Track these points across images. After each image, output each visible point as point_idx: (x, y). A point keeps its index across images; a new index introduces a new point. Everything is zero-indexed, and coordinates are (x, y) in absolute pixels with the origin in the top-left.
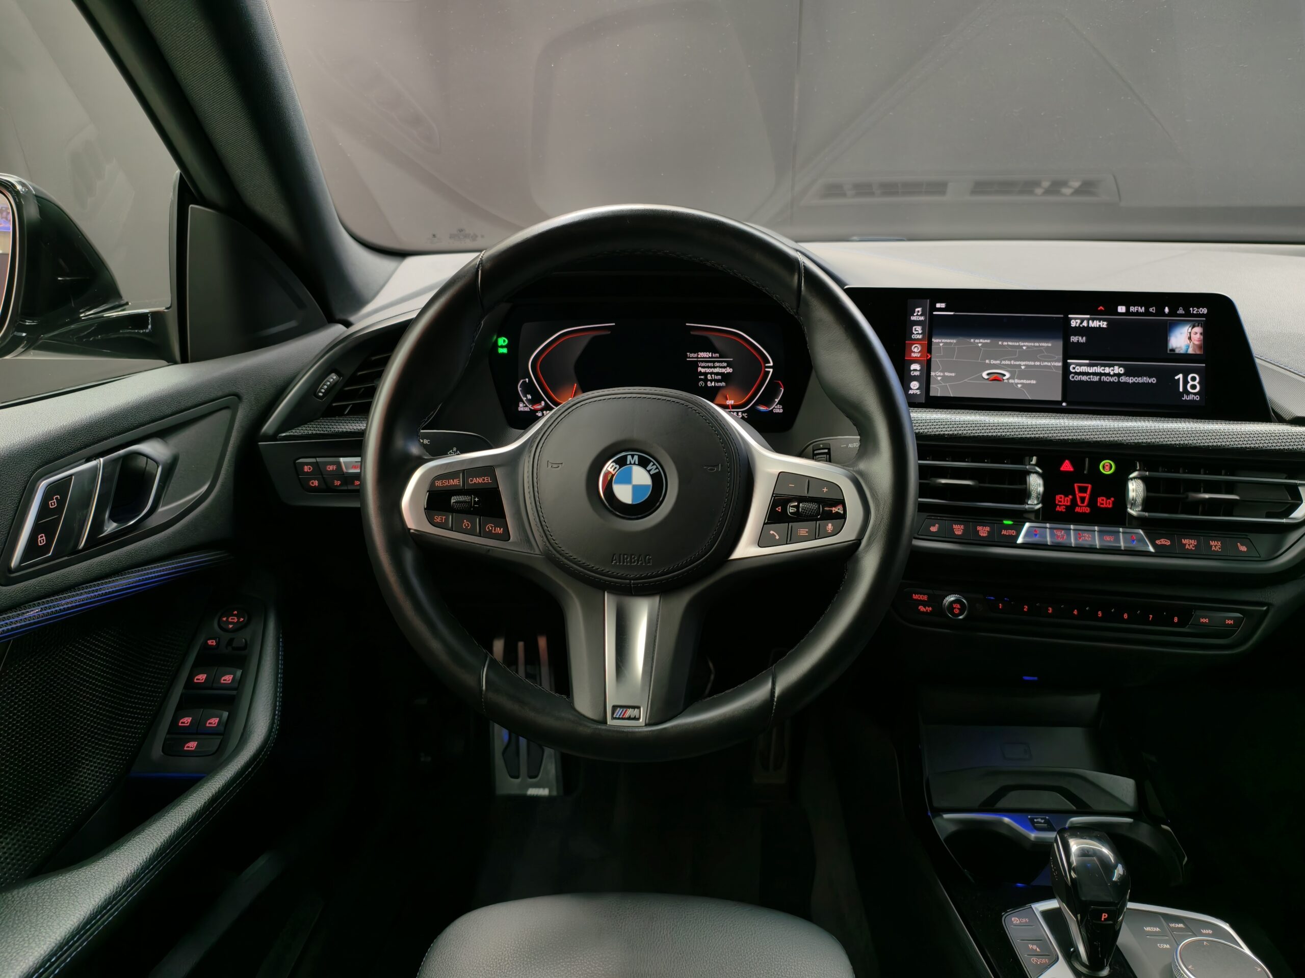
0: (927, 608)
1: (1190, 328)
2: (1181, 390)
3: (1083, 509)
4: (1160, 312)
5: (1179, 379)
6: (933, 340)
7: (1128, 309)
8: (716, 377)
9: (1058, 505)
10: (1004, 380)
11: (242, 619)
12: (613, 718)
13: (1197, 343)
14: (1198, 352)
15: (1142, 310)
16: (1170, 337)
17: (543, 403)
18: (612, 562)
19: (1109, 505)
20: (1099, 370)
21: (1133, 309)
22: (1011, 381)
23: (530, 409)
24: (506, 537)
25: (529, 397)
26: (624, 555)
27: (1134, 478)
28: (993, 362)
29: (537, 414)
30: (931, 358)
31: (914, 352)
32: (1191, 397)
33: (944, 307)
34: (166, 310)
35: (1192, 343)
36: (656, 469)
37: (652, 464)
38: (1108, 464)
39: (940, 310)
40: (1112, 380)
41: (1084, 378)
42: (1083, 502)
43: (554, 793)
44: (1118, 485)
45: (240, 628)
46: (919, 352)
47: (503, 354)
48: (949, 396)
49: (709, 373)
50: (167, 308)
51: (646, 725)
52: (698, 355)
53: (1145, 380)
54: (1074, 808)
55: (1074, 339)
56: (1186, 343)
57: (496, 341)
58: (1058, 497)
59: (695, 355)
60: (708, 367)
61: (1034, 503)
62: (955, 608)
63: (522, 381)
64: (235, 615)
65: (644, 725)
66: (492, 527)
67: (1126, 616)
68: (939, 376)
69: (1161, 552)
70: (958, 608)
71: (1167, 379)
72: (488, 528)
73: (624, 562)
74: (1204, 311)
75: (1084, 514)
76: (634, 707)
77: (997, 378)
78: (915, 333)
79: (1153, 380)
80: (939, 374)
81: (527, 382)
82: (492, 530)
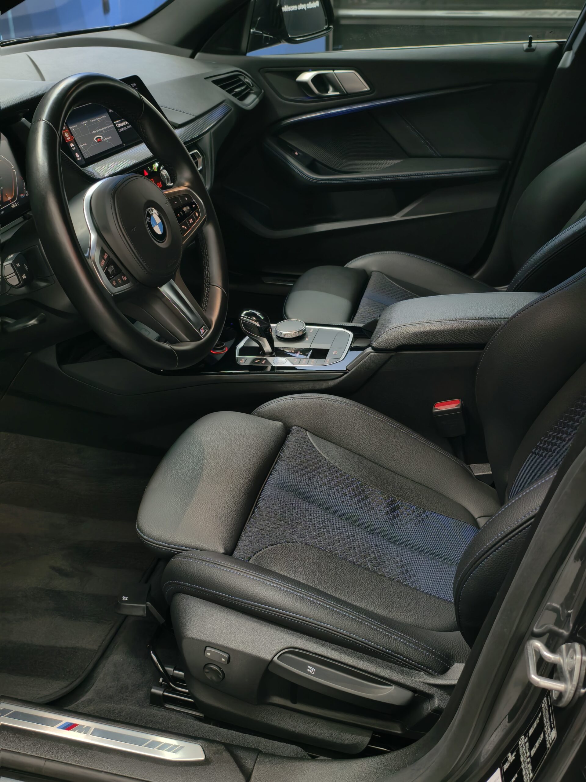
6: (70, 128)
10: (102, 140)
12: (202, 334)
20: (123, 124)
27: (162, 170)
28: (94, 132)
30: (74, 138)
41: (122, 130)
46: (69, 137)
74: (136, 84)
76: (203, 326)
80: (81, 146)
82: (124, 279)
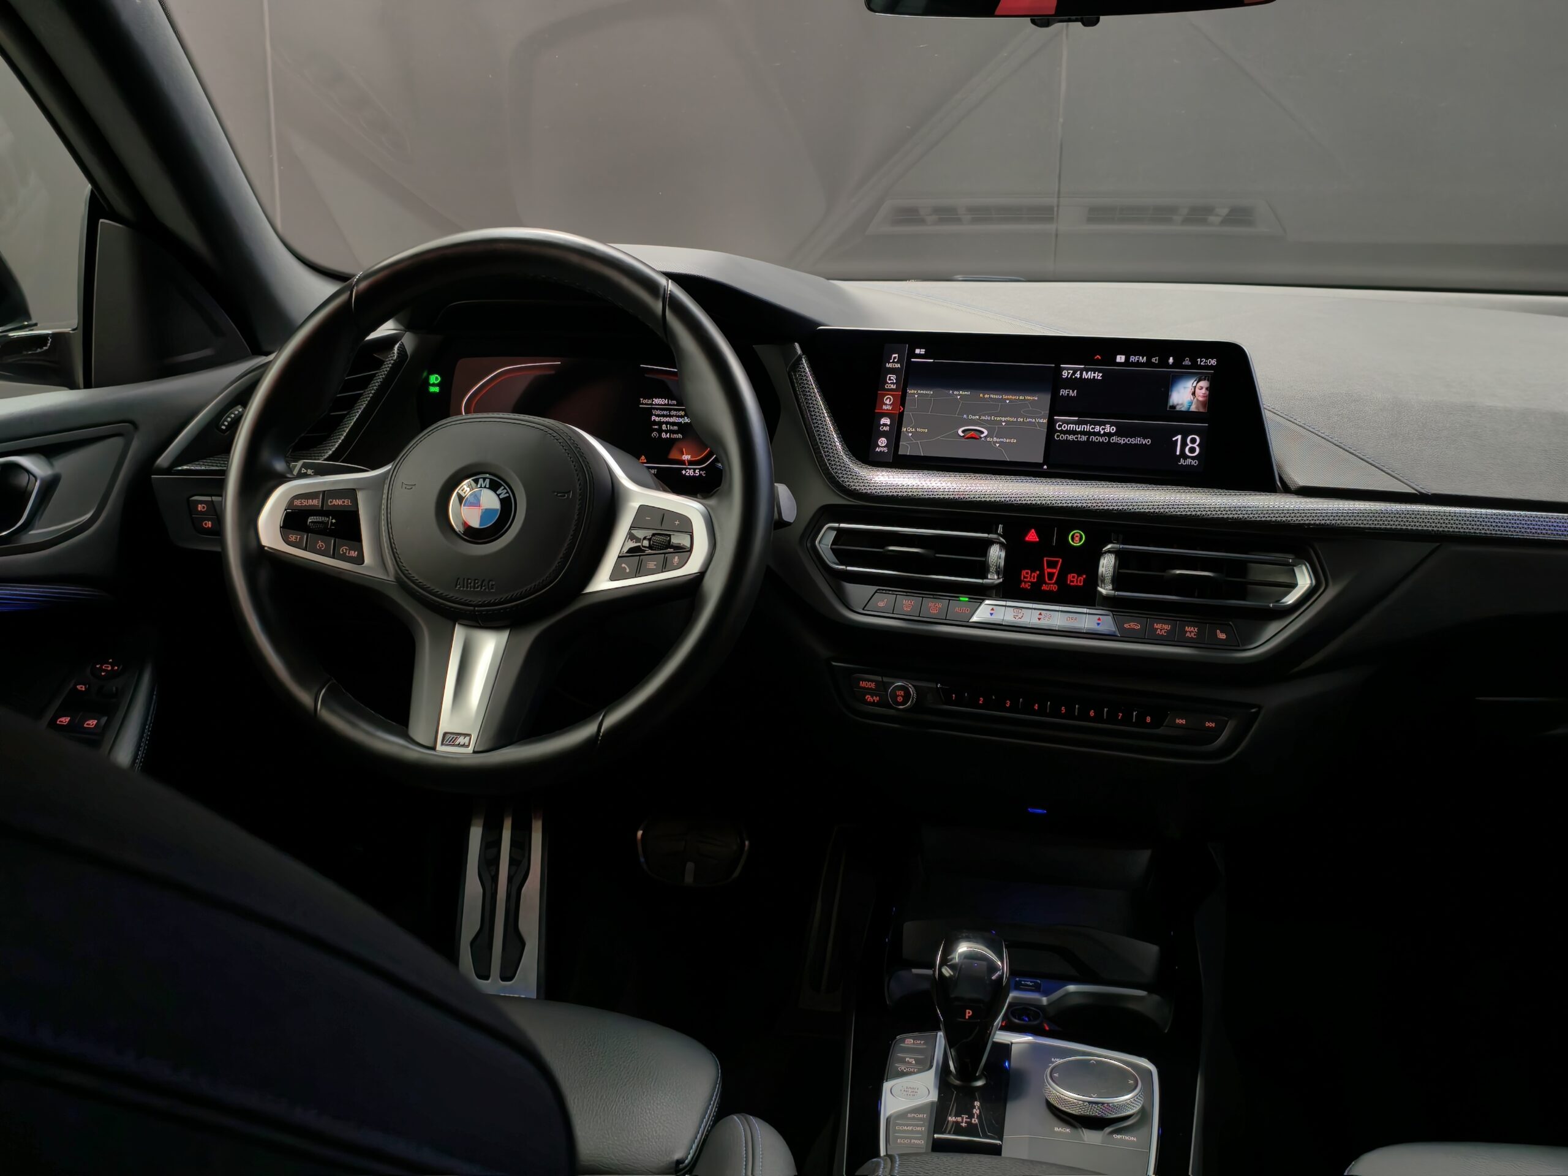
0: (874, 698)
1: (1196, 382)
2: (1178, 453)
3: (1051, 586)
4: (1163, 363)
5: (1177, 440)
7: (1127, 359)
8: (671, 428)
9: (1024, 581)
10: (981, 438)
11: (116, 668)
12: (443, 744)
13: (1201, 399)
14: (1202, 410)
15: (1143, 360)
16: (1171, 391)
18: (456, 587)
19: (1080, 583)
20: (1088, 428)
21: (1133, 359)
22: (988, 439)
24: (360, 560)
26: (468, 580)
27: (1109, 552)
28: (971, 417)
30: (903, 411)
31: (886, 404)
32: (1189, 461)
33: (924, 353)
34: (71, 332)
35: (1195, 399)
36: (506, 493)
37: (503, 487)
38: (1078, 534)
39: (920, 356)
40: (1101, 441)
41: (1071, 437)
42: (1051, 578)
44: (1088, 559)
45: (113, 675)
46: (891, 405)
47: (434, 394)
48: (920, 455)
49: (663, 423)
50: (73, 330)
51: (474, 752)
52: (653, 401)
53: (1138, 440)
54: (1077, 975)
55: (1064, 392)
56: (1189, 399)
57: (427, 379)
58: (1024, 572)
59: (650, 402)
60: (664, 416)
61: (993, 578)
62: (899, 696)
64: (109, 663)
65: (472, 752)
66: (346, 549)
67: (1092, 713)
68: (911, 432)
69: (1126, 637)
70: (901, 696)
71: (1163, 441)
72: (343, 551)
73: (467, 588)
74: (1213, 362)
75: (1051, 592)
76: (465, 735)
77: (974, 436)
78: (889, 382)
79: (1147, 441)
80: (910, 429)
82: (346, 552)
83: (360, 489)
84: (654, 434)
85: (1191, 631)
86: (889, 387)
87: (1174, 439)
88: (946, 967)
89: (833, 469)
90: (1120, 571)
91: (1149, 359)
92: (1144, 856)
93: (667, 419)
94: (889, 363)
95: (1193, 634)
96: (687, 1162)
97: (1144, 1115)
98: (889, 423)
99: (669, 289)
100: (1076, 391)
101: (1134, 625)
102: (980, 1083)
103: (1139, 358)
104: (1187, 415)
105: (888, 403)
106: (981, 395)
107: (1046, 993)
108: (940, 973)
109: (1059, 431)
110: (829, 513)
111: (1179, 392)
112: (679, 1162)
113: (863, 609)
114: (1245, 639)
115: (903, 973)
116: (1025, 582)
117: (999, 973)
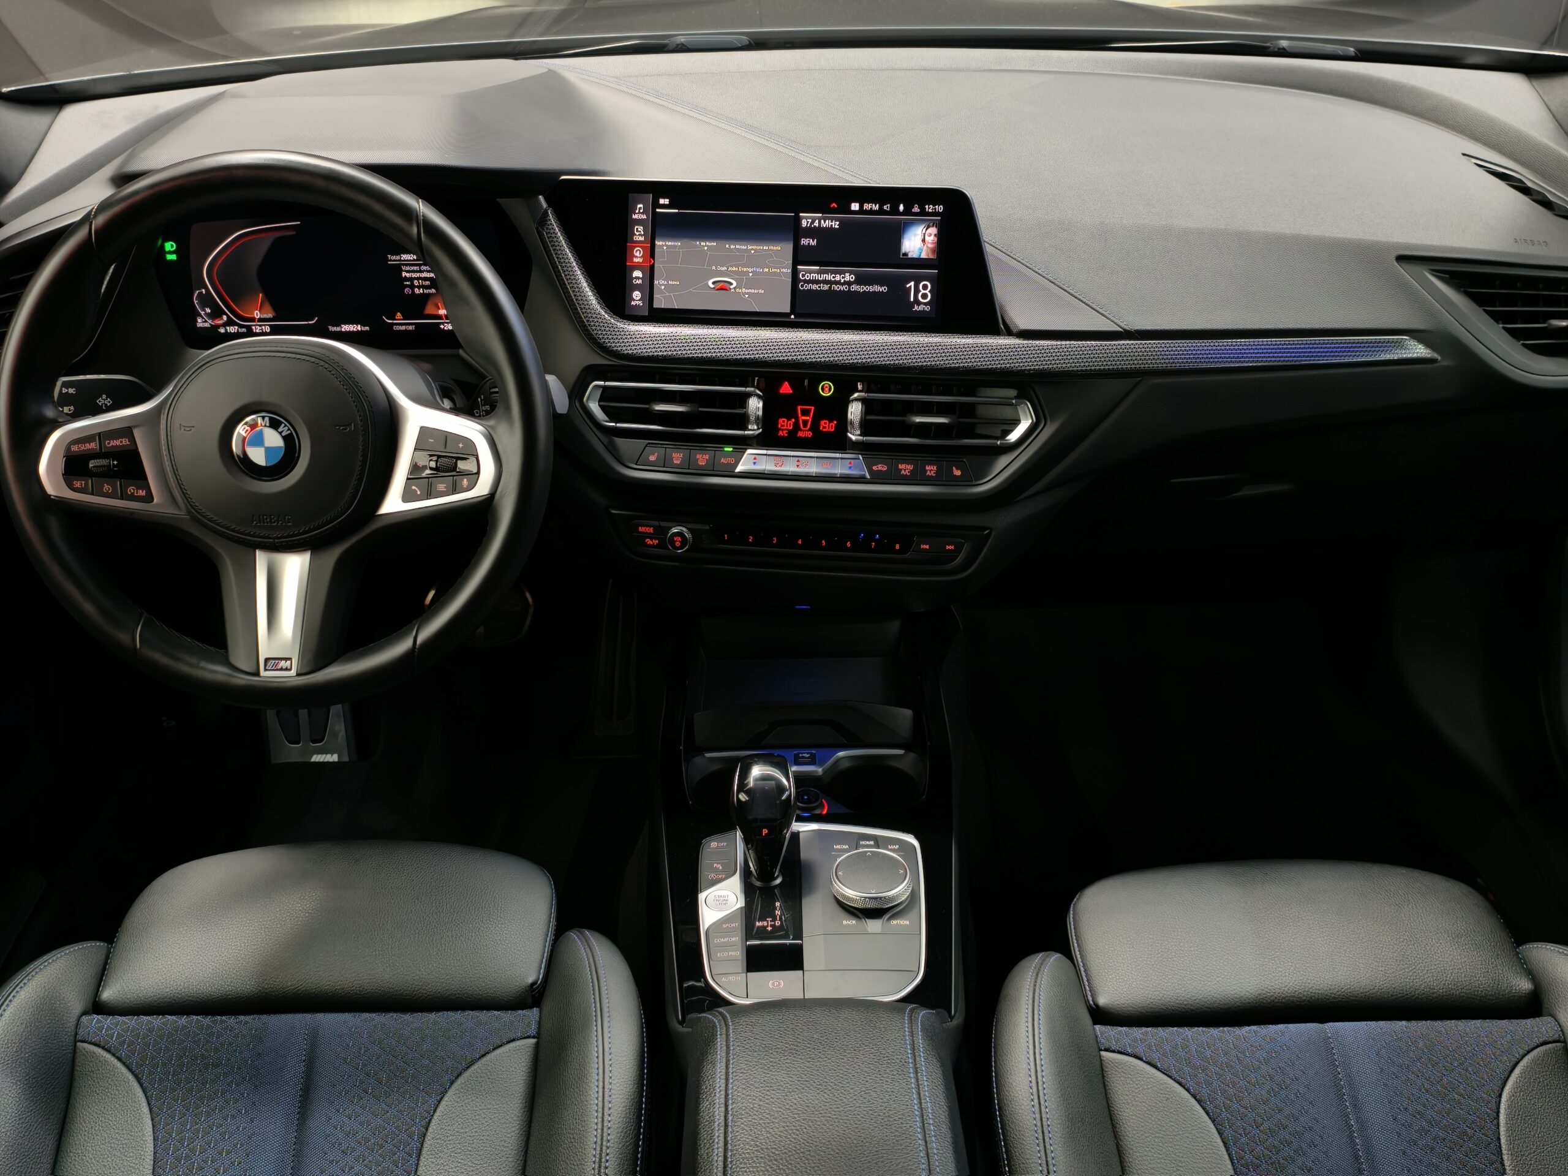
0: (654, 541)
1: (925, 229)
2: (912, 300)
3: (805, 433)
4: (894, 211)
5: (911, 286)
6: (656, 242)
7: (861, 207)
8: (424, 283)
9: (780, 429)
10: (731, 289)
12: (266, 670)
13: (930, 246)
14: (931, 257)
15: (876, 207)
16: (903, 239)
17: (225, 318)
18: (253, 523)
19: (832, 429)
20: (829, 277)
21: (867, 206)
22: (738, 290)
23: (210, 324)
24: (149, 498)
25: (208, 310)
26: (263, 516)
27: (856, 400)
29: (219, 330)
30: (654, 264)
31: (637, 257)
32: (921, 308)
33: (668, 203)
35: (925, 246)
36: (288, 431)
37: (283, 425)
38: (827, 385)
39: (664, 206)
40: (842, 289)
41: (815, 287)
42: (805, 425)
43: (346, 759)
44: (837, 407)
46: (641, 257)
47: (172, 261)
48: (673, 307)
49: (415, 278)
51: (298, 675)
52: (401, 257)
53: (877, 288)
54: (846, 742)
55: (804, 242)
56: (920, 246)
57: (163, 247)
58: (781, 420)
59: (398, 258)
60: (414, 271)
61: (753, 429)
62: (676, 541)
63: (197, 292)
65: (295, 674)
66: (133, 489)
67: (849, 544)
68: (663, 285)
69: (877, 478)
70: (679, 541)
71: (898, 287)
72: (130, 491)
73: (264, 523)
75: (806, 439)
76: (286, 659)
77: (723, 288)
78: (637, 234)
79: (883, 289)
80: (663, 282)
81: (204, 293)
82: (134, 492)
83: (135, 427)
84: (407, 290)
85: (931, 470)
86: (637, 239)
87: (908, 286)
88: (743, 793)
89: (593, 331)
90: (868, 417)
91: (881, 207)
92: (895, 626)
93: (418, 275)
94: (635, 213)
95: (932, 472)
96: (539, 982)
97: (914, 896)
98: (641, 276)
99: (421, 211)
100: (815, 240)
101: (881, 467)
102: (778, 881)
103: (872, 206)
104: (918, 263)
105: (638, 255)
106: (727, 246)
107: (821, 764)
108: (738, 798)
109: (803, 281)
110: (592, 372)
111: (910, 240)
112: (533, 984)
113: (636, 464)
114: (978, 474)
115: (698, 760)
116: (783, 430)
117: (787, 793)
